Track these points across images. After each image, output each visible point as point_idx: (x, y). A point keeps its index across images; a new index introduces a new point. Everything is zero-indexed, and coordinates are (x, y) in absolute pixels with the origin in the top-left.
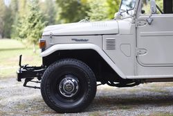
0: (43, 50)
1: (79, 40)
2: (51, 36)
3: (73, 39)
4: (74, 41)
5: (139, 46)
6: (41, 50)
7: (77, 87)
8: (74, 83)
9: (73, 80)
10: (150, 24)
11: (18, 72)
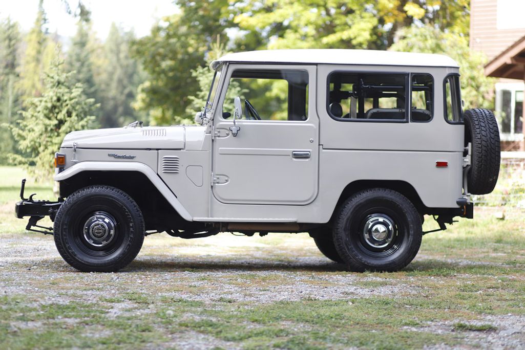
0: (61, 170)
1: (119, 157)
2: (76, 149)
3: (109, 155)
4: (112, 158)
5: (217, 171)
6: (57, 169)
7: (112, 232)
8: (108, 224)
9: (107, 220)
10: (235, 135)
11: (19, 204)
